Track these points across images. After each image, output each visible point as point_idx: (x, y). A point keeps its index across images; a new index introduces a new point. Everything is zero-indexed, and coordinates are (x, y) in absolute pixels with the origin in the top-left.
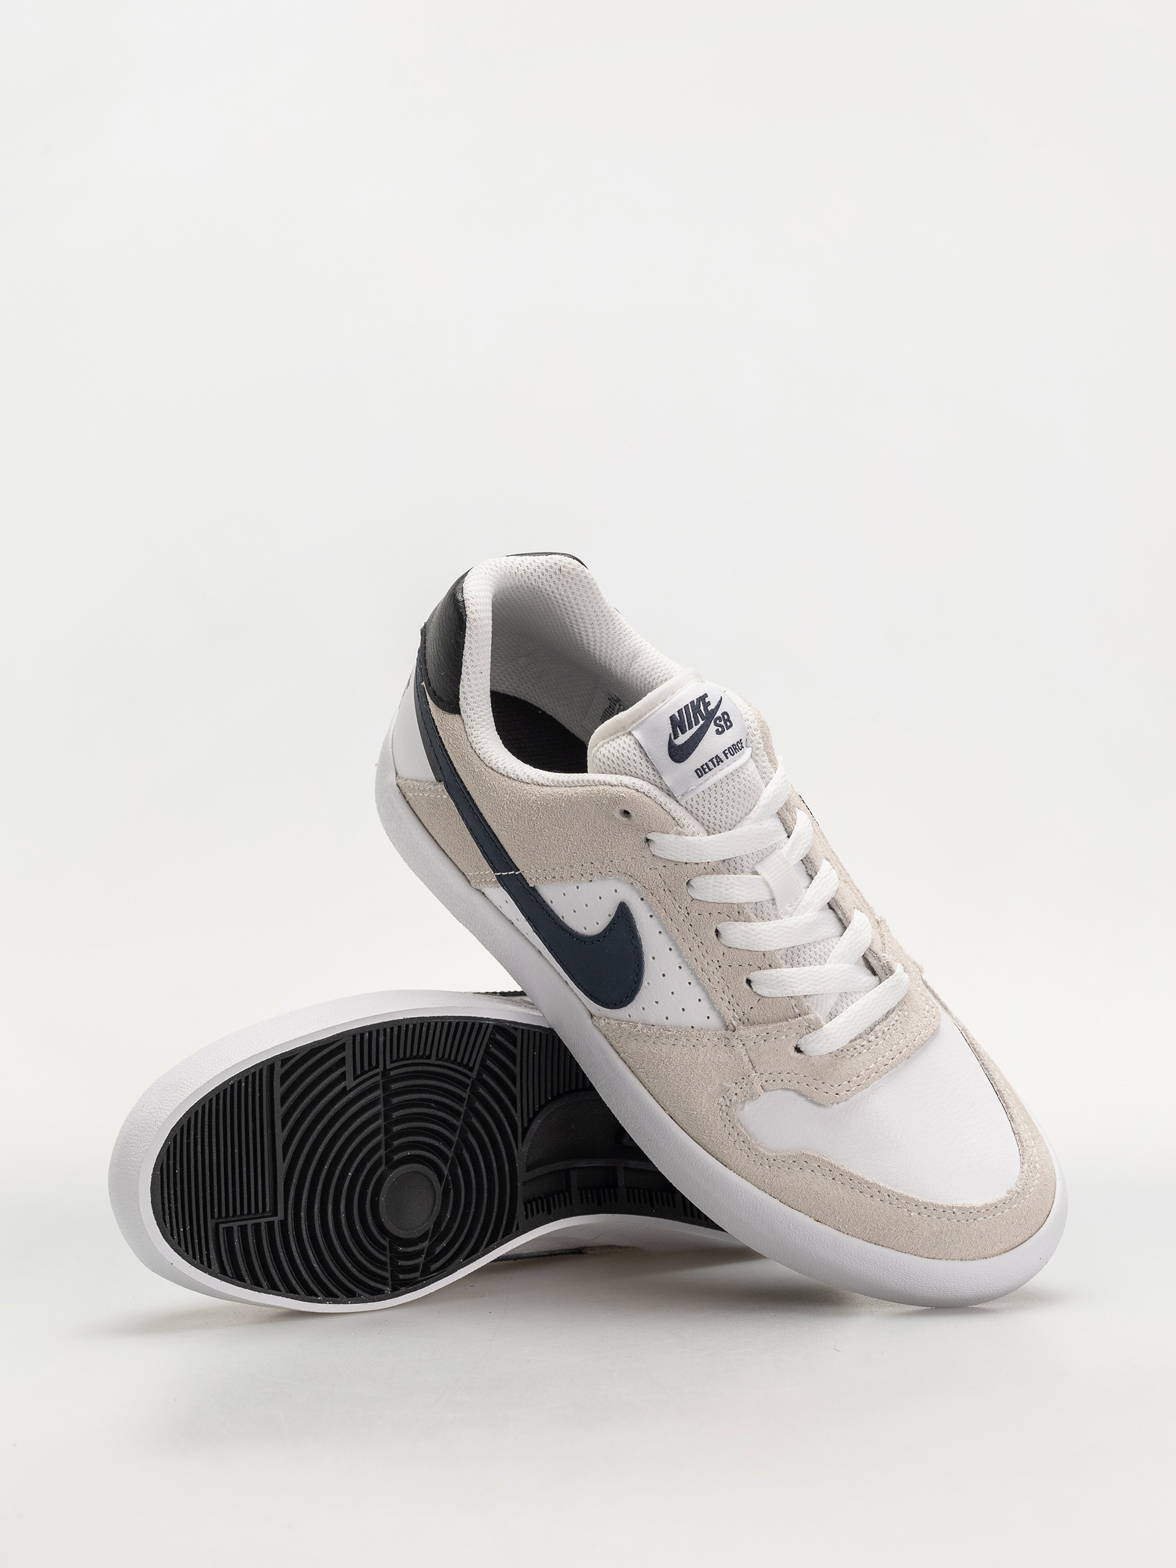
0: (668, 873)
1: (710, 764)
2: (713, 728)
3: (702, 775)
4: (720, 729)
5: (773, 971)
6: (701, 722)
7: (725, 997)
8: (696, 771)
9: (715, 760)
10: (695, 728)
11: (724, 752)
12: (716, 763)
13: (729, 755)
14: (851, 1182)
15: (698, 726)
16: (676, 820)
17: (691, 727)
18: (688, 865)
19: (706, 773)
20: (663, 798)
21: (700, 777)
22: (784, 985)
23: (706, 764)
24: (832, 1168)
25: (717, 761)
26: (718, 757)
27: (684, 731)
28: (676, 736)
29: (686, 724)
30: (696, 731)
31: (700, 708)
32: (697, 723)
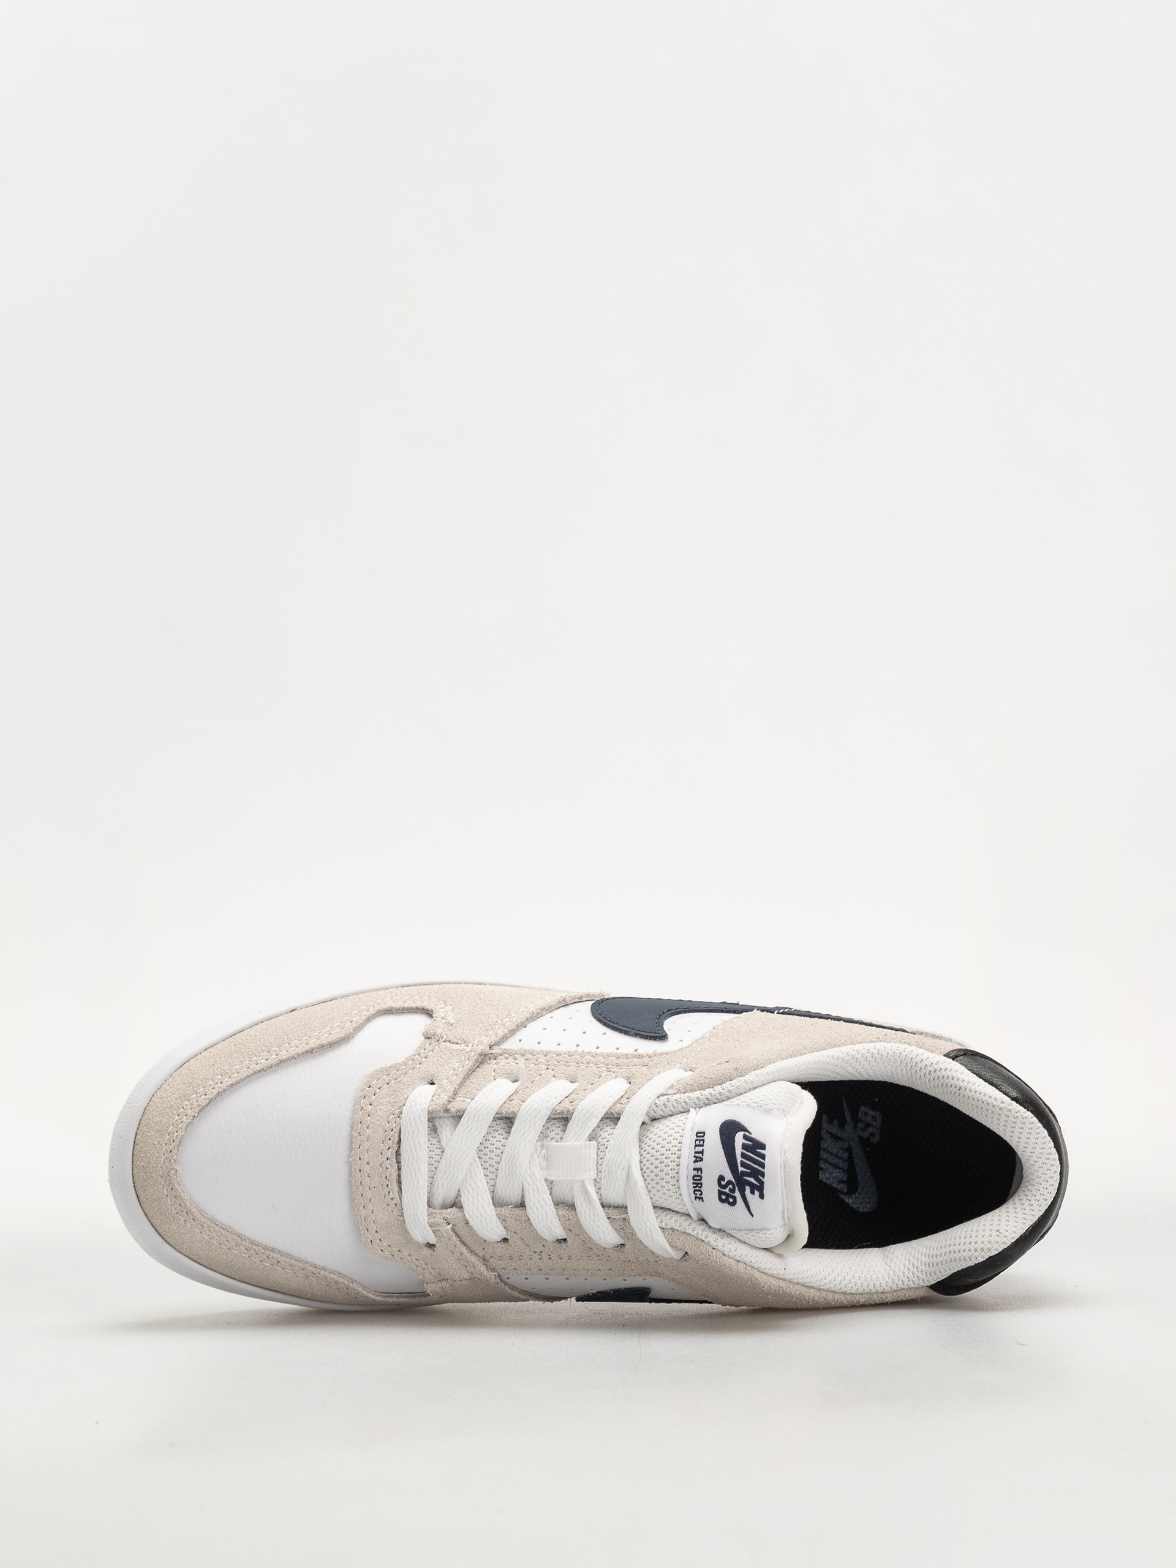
1: (701, 1150)
4: (723, 1183)
8: (704, 1133)
9: (701, 1156)
11: (701, 1170)
12: (697, 1155)
13: (696, 1172)
19: (697, 1140)
21: (698, 1133)
23: (702, 1146)
25: (699, 1158)
26: (700, 1161)
27: (744, 1146)
28: (745, 1137)
29: (749, 1154)
30: (736, 1158)
31: (754, 1179)
32: (743, 1164)
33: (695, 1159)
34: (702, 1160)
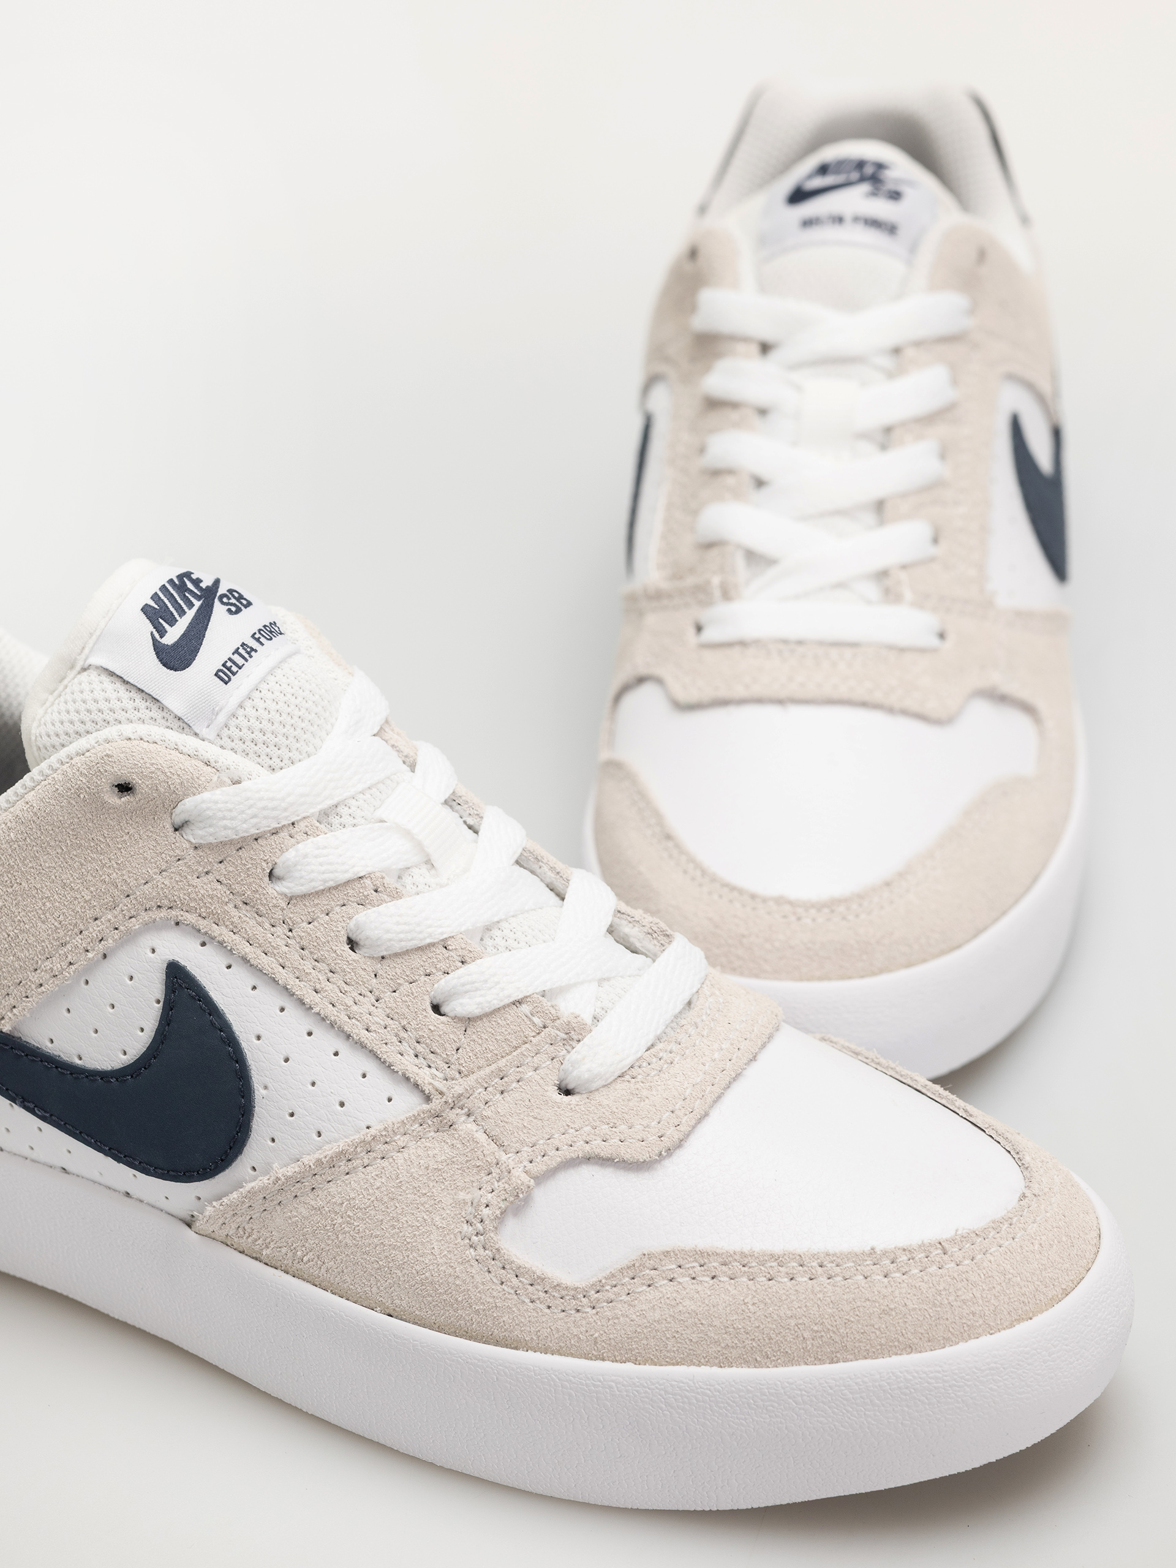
0: (231, 869)
1: (236, 658)
2: (219, 609)
3: (230, 679)
4: (233, 609)
5: (471, 967)
6: (197, 604)
7: (405, 1047)
8: (216, 675)
9: (241, 651)
10: (190, 614)
11: (253, 636)
12: (246, 656)
13: (262, 640)
14: (746, 1269)
15: (195, 609)
16: (213, 764)
17: (182, 613)
18: (259, 840)
19: (234, 674)
20: (175, 737)
21: (226, 683)
22: (498, 983)
23: (230, 659)
24: (702, 1257)
25: (246, 651)
26: (246, 645)
27: (172, 622)
28: (162, 633)
29: (172, 609)
30: (195, 616)
31: (186, 585)
32: (190, 605)
33: (253, 653)
34: (243, 645)
